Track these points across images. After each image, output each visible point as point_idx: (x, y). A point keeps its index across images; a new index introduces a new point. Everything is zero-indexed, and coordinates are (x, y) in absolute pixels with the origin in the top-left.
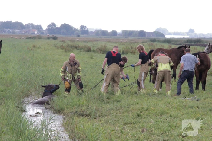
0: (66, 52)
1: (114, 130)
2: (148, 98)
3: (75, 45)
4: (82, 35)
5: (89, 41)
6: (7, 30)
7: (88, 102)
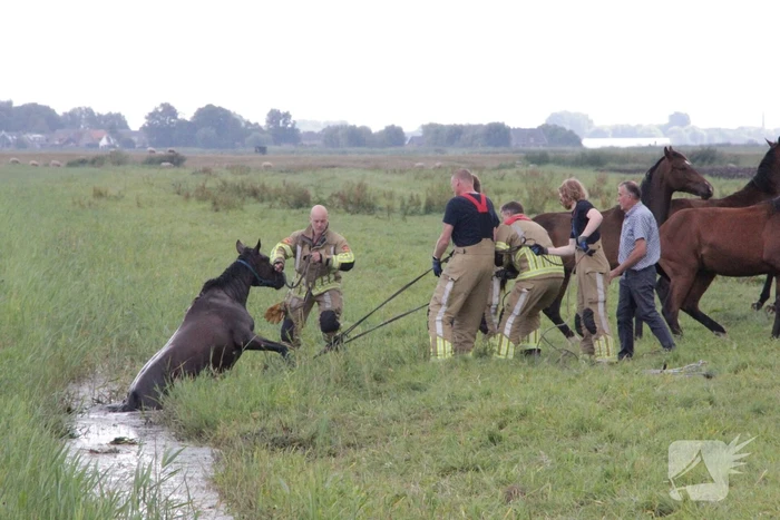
0: (217, 210)
1: (404, 494)
2: (528, 374)
3: (248, 185)
4: (277, 148)
5: (302, 169)
7: (305, 394)
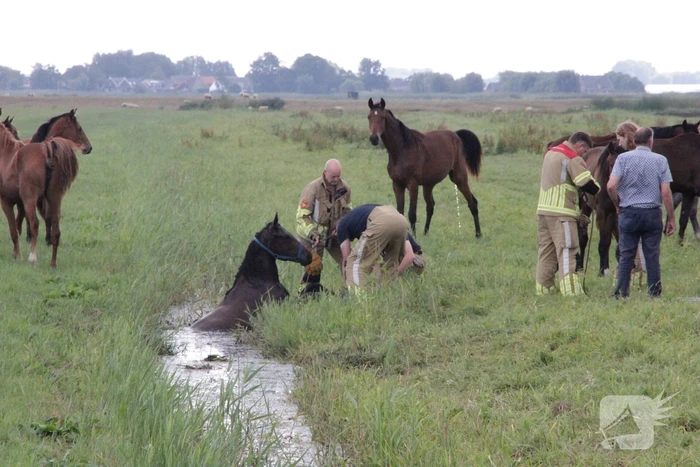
0: (310, 150)
1: (462, 409)
3: (339, 127)
4: (367, 93)
6: (118, 81)
7: (378, 318)
